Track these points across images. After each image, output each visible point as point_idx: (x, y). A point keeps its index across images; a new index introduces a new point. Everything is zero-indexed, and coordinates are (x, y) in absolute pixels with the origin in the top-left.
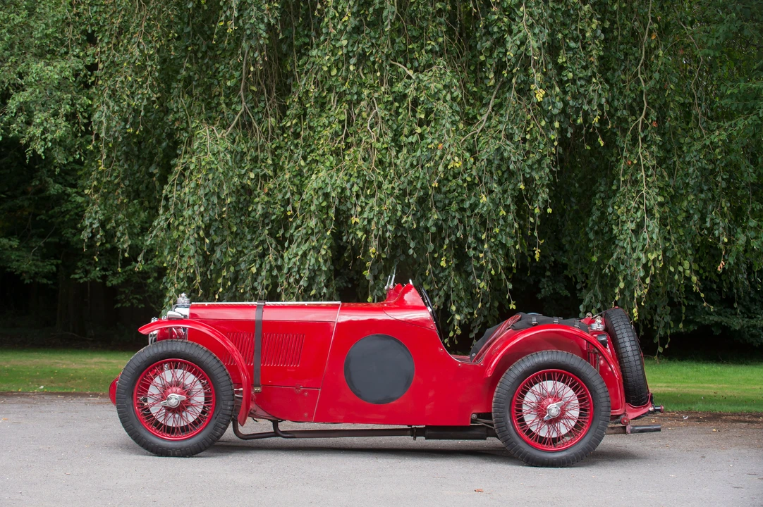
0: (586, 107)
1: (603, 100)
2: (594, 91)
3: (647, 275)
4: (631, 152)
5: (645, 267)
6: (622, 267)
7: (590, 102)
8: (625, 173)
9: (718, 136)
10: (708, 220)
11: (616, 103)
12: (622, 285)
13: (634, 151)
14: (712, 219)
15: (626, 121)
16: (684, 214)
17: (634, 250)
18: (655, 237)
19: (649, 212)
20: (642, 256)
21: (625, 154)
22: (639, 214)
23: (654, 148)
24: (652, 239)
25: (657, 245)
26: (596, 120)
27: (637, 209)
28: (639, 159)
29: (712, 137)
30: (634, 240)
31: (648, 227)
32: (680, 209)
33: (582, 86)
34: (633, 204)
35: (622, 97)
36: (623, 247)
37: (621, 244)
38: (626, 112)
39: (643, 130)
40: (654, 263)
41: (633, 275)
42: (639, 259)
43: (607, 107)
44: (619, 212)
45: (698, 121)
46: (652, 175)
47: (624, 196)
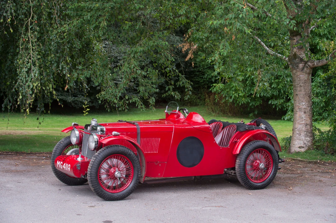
0: (5, 14)
1: (13, 11)
2: (8, 7)
3: (33, 92)
4: (25, 35)
5: (32, 89)
6: (21, 89)
7: (6, 12)
8: (22, 45)
9: (66, 27)
10: (60, 66)
11: (18, 12)
12: (21, 97)
13: (27, 34)
14: (62, 66)
15: (23, 20)
16: (49, 63)
17: (27, 82)
18: (36, 75)
19: (34, 64)
20: (31, 84)
21: (22, 36)
22: (29, 64)
23: (36, 33)
24: (35, 76)
25: (37, 79)
26: (9, 20)
27: (28, 62)
28: (29, 38)
29: (62, 28)
30: (27, 77)
31: (33, 70)
32: (48, 60)
33: (3, 4)
34: (26, 60)
35: (21, 9)
36: (21, 80)
37: (20, 78)
38: (23, 16)
39: (31, 25)
40: (36, 87)
41: (26, 93)
42: (29, 86)
43: (14, 14)
44: (19, 63)
45: (56, 20)
46: (35, 46)
47: (22, 55)
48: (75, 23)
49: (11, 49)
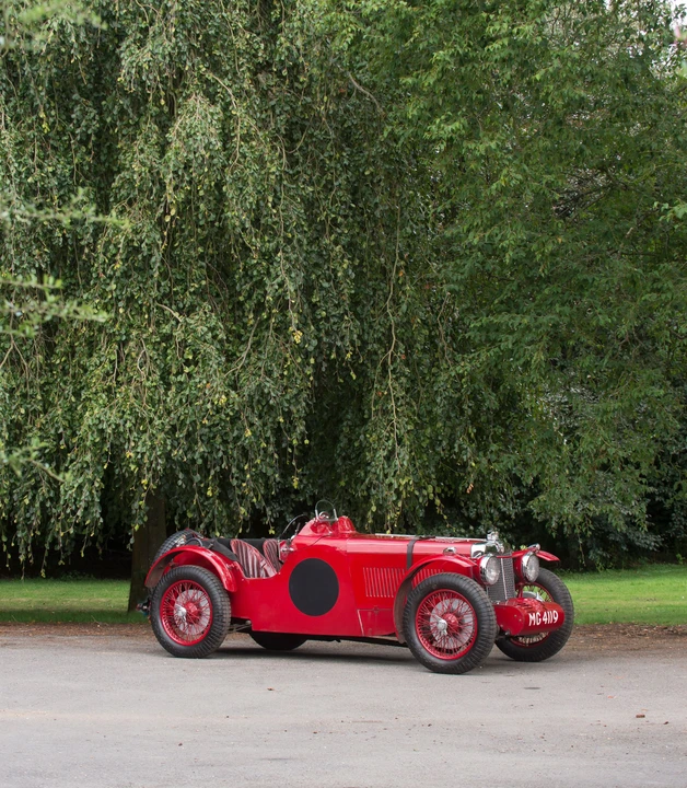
0: (339, 343)
1: (355, 336)
2: (346, 328)
3: (399, 498)
4: (380, 383)
5: (398, 493)
6: (373, 492)
7: (342, 338)
8: (376, 403)
9: (464, 367)
10: (456, 445)
11: (366, 337)
12: (374, 509)
13: (384, 383)
14: (460, 445)
15: (376, 353)
17: (386, 476)
18: (405, 463)
19: (400, 441)
20: (394, 481)
21: (375, 386)
22: (390, 442)
23: (403, 380)
24: (402, 465)
25: (408, 471)
26: (349, 355)
27: (388, 438)
28: (389, 390)
29: (458, 368)
30: (386, 466)
31: (398, 454)
32: (424, 436)
33: (334, 323)
34: (385, 433)
35: (372, 332)
36: (375, 473)
37: (373, 470)
38: (375, 346)
39: (392, 363)
40: (406, 488)
41: (385, 500)
42: (391, 485)
43: (358, 343)
44: (371, 440)
45: (444, 352)
46: (402, 405)
47: (375, 425)
48: (483, 358)
49: (347, 412)
